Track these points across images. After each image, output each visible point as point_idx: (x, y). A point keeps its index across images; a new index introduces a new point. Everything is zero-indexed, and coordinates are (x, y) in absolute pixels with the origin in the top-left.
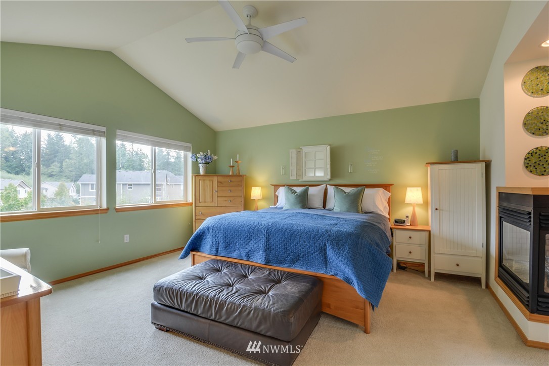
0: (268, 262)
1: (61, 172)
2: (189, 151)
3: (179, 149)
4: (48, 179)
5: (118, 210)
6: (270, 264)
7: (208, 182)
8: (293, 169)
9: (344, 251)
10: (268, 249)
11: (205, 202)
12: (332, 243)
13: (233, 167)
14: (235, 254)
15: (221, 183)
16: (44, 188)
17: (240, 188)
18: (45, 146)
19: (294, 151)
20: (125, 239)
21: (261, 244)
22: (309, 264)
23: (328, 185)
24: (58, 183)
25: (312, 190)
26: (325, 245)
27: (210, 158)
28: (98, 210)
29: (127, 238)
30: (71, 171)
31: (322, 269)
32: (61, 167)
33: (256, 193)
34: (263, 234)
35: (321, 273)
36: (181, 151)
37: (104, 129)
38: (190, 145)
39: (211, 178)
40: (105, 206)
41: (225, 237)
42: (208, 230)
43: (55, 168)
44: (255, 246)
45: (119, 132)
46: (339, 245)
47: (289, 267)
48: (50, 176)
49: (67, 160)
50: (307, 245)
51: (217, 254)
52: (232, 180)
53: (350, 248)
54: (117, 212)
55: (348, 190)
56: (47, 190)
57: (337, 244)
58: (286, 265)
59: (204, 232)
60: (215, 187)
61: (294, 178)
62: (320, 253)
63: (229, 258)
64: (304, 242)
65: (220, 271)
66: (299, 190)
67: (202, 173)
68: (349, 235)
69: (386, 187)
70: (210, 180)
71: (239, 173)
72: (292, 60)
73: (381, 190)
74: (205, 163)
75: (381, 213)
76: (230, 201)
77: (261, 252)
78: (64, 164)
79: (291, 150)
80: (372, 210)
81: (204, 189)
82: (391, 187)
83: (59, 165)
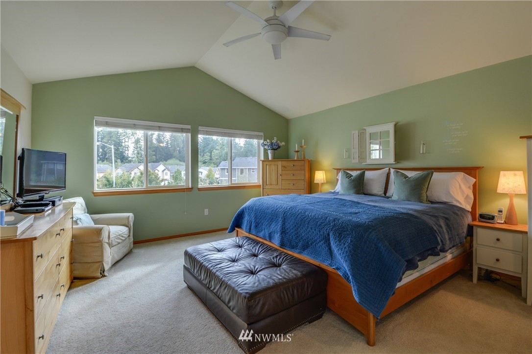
0: (282, 245)
1: (211, 160)
2: (261, 139)
3: (253, 138)
4: (203, 165)
5: (200, 190)
6: (284, 247)
7: (273, 166)
8: (355, 151)
9: (344, 244)
10: (283, 232)
11: (271, 185)
12: (334, 234)
13: (297, 152)
14: (261, 234)
15: (285, 167)
16: (200, 172)
17: (303, 172)
18: (201, 141)
19: (357, 132)
20: (205, 213)
21: (279, 227)
22: (316, 254)
23: (391, 169)
24: (208, 168)
25: (369, 175)
26: (329, 235)
27: (276, 144)
28: (184, 189)
29: (206, 212)
30: (217, 159)
31: (328, 260)
32: (211, 156)
33: (320, 176)
34: (280, 216)
35: (325, 265)
36: (254, 140)
37: (189, 127)
38: (262, 134)
39: (276, 163)
40: (190, 187)
41: (256, 217)
42: (246, 209)
43: (207, 157)
44: (275, 229)
45: (200, 128)
46: (341, 236)
47: (300, 253)
48: (204, 163)
49: (214, 150)
50: (313, 232)
51: (250, 232)
52: (294, 164)
53: (351, 241)
54: (199, 191)
55: (411, 174)
56: (202, 173)
57: (339, 236)
58: (298, 251)
59: (243, 211)
60: (280, 172)
61: (357, 161)
62: (324, 243)
63: (257, 237)
64: (311, 228)
65: (241, 247)
66: (354, 174)
67: (270, 159)
68: (357, 226)
69: (471, 171)
70: (275, 165)
71: (304, 158)
72: (328, 38)
73: (460, 175)
74: (272, 149)
75: (458, 205)
76: (293, 184)
77: (278, 235)
78: (213, 154)
79: (353, 132)
80: (445, 200)
81: (270, 174)
82: (477, 171)
83: (209, 154)
